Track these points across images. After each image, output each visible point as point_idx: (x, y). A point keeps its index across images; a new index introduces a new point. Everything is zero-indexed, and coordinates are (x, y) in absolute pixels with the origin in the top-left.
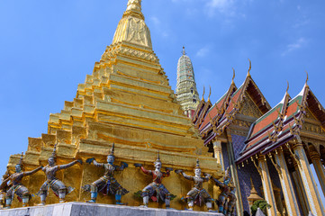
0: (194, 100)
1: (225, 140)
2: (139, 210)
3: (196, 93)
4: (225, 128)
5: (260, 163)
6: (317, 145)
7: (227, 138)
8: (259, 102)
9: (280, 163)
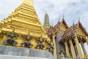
0: (49, 26)
1: (56, 36)
2: (20, 48)
3: (49, 24)
4: (56, 33)
5: (65, 42)
6: (81, 37)
7: (56, 35)
8: (66, 26)
9: (71, 42)
